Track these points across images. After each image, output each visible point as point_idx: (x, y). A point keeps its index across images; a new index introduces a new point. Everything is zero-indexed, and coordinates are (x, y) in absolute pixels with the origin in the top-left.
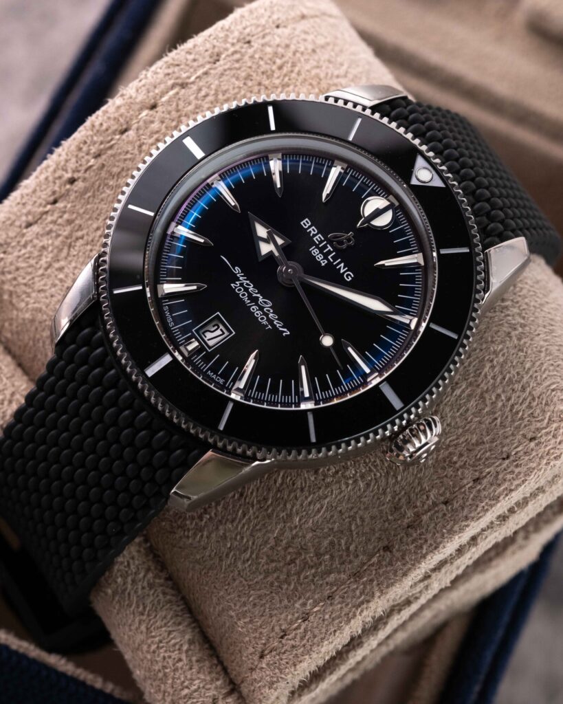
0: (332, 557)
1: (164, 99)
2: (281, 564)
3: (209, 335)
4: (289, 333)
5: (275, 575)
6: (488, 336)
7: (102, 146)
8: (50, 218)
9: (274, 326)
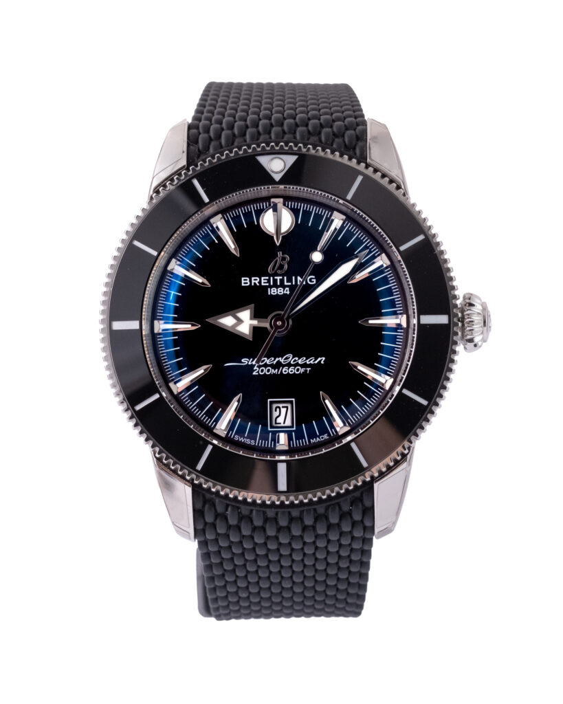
3: (281, 420)
4: (324, 358)
9: (310, 365)
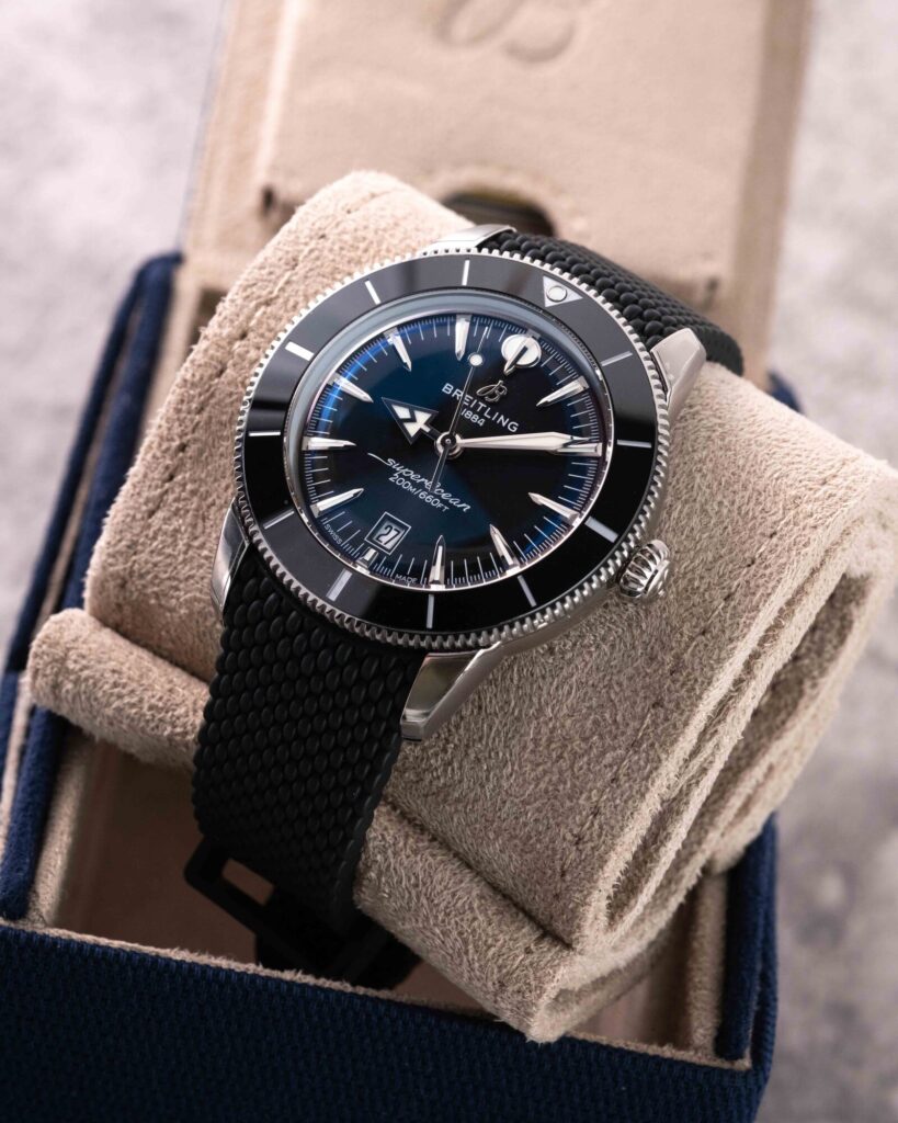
0: (601, 737)
1: (253, 323)
2: (549, 764)
3: (384, 539)
4: (469, 507)
5: (547, 779)
6: (688, 445)
7: (202, 398)
8: (171, 497)
9: (451, 506)
